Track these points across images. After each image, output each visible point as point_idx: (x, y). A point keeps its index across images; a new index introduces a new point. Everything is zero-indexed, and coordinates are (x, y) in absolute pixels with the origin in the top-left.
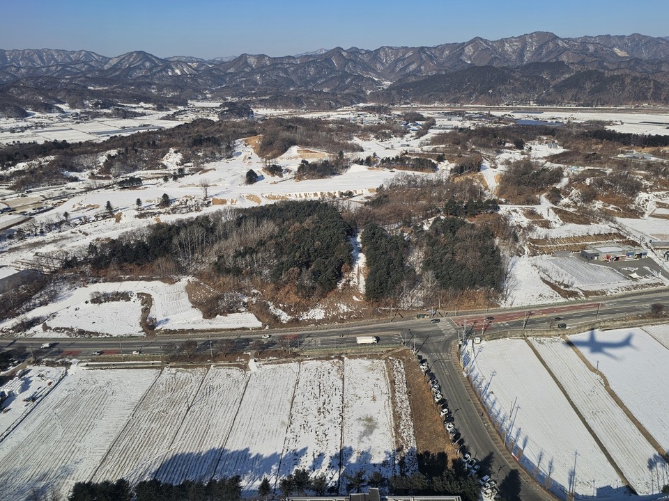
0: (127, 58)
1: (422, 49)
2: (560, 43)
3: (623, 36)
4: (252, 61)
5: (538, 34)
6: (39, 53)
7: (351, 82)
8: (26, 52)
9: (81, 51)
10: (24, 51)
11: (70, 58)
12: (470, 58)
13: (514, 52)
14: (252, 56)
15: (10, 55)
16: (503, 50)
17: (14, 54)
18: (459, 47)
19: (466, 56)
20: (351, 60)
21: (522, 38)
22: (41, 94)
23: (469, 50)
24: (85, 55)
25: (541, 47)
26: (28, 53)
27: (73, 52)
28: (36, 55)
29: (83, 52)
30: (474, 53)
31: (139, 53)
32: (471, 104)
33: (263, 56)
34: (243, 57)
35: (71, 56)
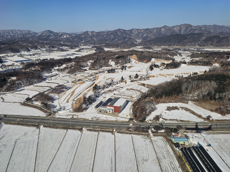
0: (44, 33)
1: (147, 29)
2: (193, 27)
3: (211, 25)
4: (89, 33)
5: (185, 24)
6: (12, 31)
7: (128, 39)
8: (8, 30)
9: (26, 30)
10: (7, 30)
11: (23, 33)
12: (163, 32)
13: (178, 30)
14: (90, 32)
15: (2, 32)
16: (174, 29)
17: (3, 31)
18: (159, 28)
20: (124, 33)
21: (180, 26)
22: (30, 44)
23: (163, 30)
24: (28, 32)
25: (186, 29)
26: (8, 31)
27: (24, 31)
28: (11, 32)
29: (27, 31)
31: (48, 31)
32: (176, 46)
33: (93, 32)
34: (87, 32)
35: (23, 32)
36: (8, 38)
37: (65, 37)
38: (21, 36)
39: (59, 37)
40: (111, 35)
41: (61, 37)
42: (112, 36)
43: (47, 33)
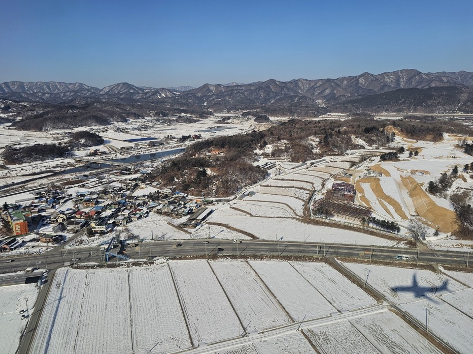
1: (329, 80)
2: (423, 76)
4: (212, 88)
5: (406, 70)
6: (47, 84)
8: (38, 83)
9: (76, 83)
10: (37, 83)
11: (68, 88)
12: (364, 85)
13: (392, 82)
14: (212, 85)
15: (27, 86)
16: (384, 80)
17: (30, 85)
18: (353, 78)
19: (361, 84)
20: (284, 87)
21: (395, 73)
23: (362, 81)
24: (79, 86)
25: (410, 79)
26: (40, 85)
27: (70, 84)
28: (45, 86)
29: (78, 84)
30: (365, 83)
31: (124, 84)
33: (220, 85)
34: (206, 86)
35: (69, 86)
36: (44, 97)
37: (163, 95)
38: (70, 94)
39: (152, 95)
40: (259, 91)
41: (155, 96)
42: (262, 94)
43: (121, 89)
